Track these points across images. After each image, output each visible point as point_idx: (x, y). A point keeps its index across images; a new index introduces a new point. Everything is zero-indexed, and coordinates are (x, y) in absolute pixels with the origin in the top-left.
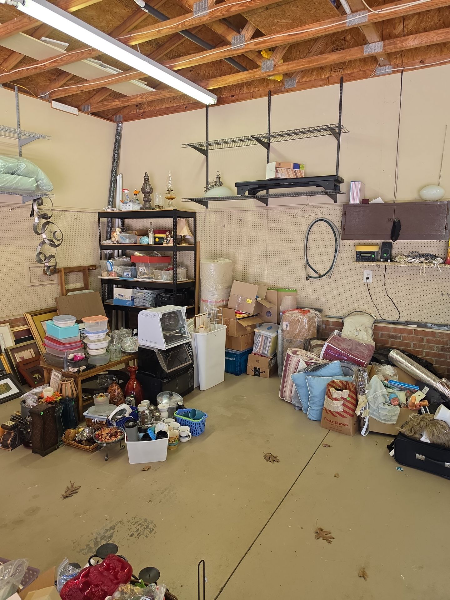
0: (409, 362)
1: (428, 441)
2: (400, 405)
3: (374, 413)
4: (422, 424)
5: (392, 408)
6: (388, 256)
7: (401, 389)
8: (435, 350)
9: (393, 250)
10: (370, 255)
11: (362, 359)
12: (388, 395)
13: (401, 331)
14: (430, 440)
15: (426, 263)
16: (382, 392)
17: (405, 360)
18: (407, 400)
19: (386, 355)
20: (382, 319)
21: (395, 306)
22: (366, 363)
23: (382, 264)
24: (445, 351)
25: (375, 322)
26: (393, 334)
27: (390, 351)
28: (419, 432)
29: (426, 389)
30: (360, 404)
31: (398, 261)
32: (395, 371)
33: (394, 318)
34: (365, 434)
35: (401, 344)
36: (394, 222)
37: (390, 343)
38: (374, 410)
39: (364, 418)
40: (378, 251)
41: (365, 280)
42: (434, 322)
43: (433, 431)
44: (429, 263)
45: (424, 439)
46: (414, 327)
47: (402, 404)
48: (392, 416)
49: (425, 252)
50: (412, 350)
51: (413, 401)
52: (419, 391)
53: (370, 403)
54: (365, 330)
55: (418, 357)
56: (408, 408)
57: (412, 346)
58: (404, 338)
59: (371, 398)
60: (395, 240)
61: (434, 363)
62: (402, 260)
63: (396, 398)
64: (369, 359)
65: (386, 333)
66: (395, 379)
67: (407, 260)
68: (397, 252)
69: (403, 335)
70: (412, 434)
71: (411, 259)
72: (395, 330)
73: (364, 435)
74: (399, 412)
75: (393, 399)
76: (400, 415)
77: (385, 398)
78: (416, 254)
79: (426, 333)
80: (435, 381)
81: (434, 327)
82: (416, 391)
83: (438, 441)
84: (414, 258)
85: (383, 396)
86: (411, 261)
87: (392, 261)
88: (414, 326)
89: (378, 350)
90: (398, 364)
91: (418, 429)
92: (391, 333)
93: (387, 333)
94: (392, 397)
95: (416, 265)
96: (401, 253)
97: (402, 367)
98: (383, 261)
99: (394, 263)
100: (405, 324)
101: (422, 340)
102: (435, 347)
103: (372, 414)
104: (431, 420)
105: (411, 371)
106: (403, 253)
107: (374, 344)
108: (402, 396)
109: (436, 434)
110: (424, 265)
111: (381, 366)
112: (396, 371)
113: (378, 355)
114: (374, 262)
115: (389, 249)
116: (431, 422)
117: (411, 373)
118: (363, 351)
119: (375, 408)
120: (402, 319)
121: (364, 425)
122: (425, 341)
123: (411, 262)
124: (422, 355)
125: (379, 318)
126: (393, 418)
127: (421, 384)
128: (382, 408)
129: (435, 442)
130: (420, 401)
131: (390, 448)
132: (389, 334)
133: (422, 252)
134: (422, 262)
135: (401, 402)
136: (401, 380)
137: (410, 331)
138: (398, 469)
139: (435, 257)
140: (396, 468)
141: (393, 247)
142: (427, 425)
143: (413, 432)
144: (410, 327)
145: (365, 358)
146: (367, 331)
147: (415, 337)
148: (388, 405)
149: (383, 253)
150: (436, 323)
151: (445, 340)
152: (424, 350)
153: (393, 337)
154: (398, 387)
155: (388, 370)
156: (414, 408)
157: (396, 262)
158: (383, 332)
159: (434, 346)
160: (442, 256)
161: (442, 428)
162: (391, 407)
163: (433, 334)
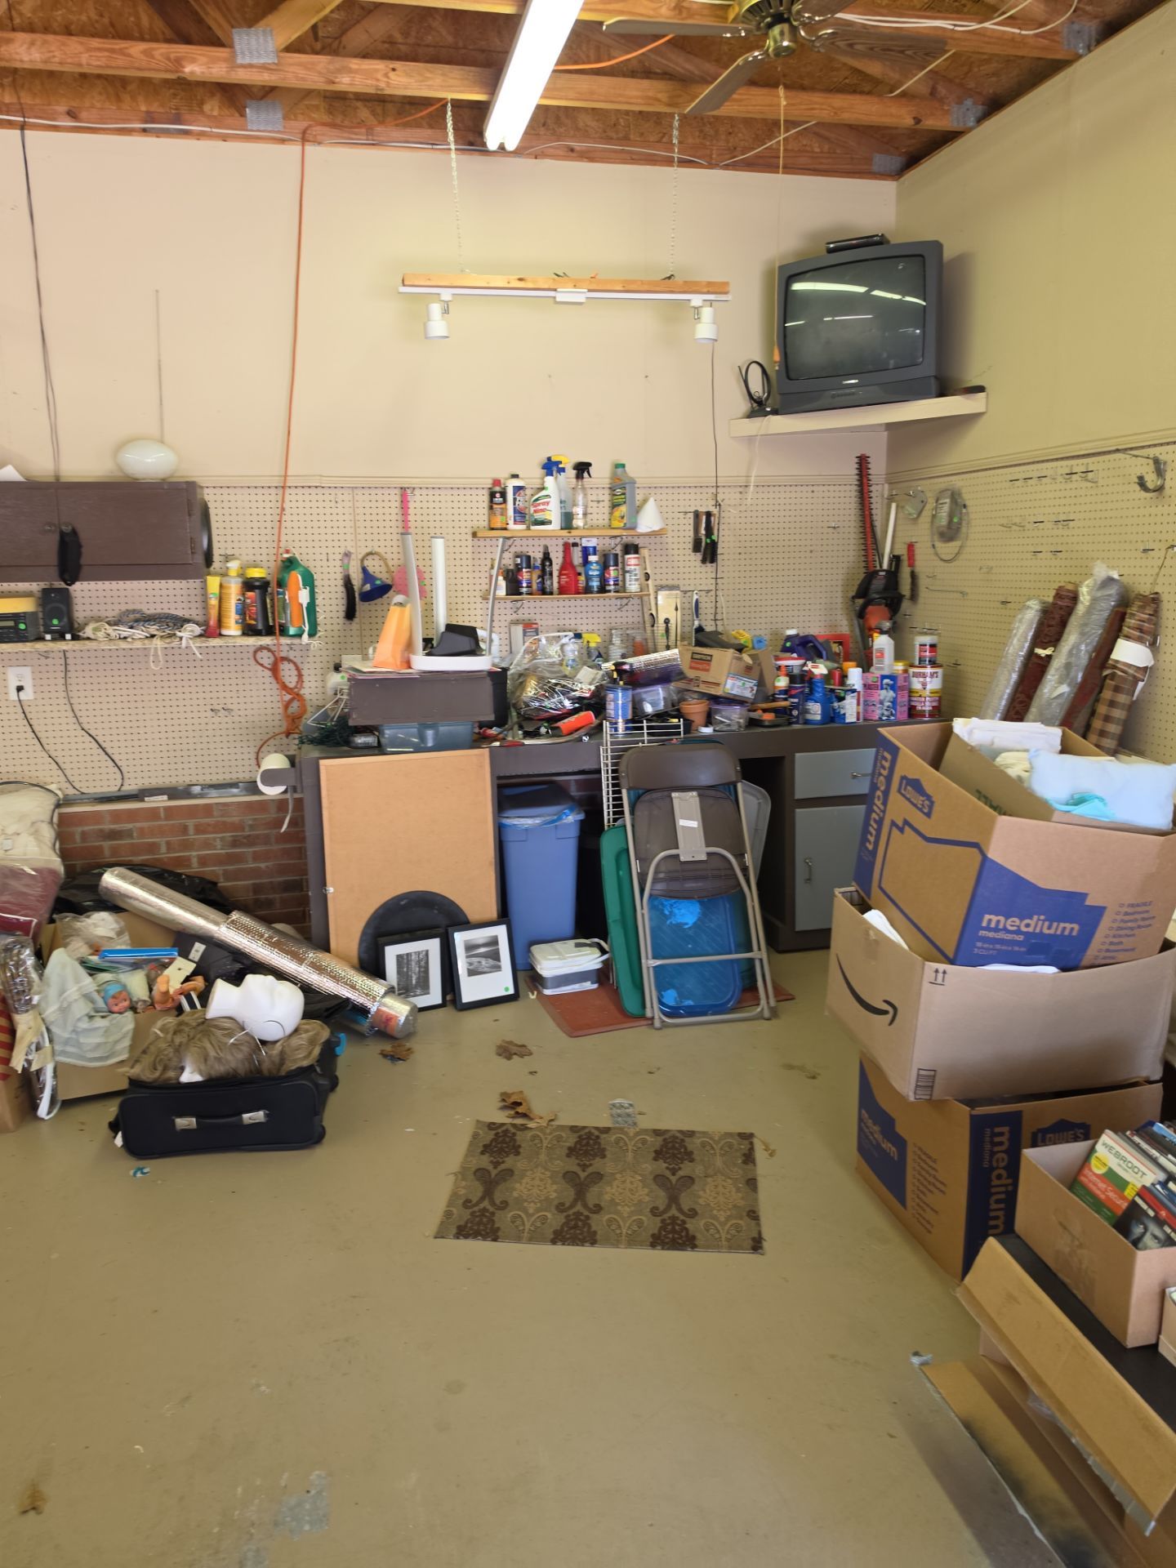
0: (151, 891)
1: (198, 1078)
2: (133, 1008)
3: (69, 1049)
4: (178, 1040)
5: (114, 1022)
6: (62, 624)
7: (136, 966)
8: (219, 847)
9: (76, 608)
10: (11, 623)
11: (23, 912)
12: (98, 992)
13: (132, 815)
14: (201, 1074)
15: (162, 637)
16: (80, 988)
17: (143, 887)
18: (151, 990)
19: (94, 887)
20: (77, 792)
21: (107, 754)
22: (35, 921)
23: (48, 645)
24: (241, 845)
25: (58, 806)
26: (112, 827)
27: (102, 874)
28: (174, 1063)
29: (198, 949)
30: (22, 1038)
31: (92, 636)
32: (117, 922)
33: (109, 784)
34: (49, 1113)
35: (136, 849)
36: (62, 535)
37: (107, 852)
38: (67, 1042)
39: (39, 1072)
40: (33, 614)
41: (13, 695)
42: (208, 782)
43: (205, 1049)
44: (171, 636)
45: (189, 1076)
46: (161, 801)
47: (140, 1004)
48: (116, 1042)
49: (159, 611)
50: (166, 860)
51: (163, 988)
52: (180, 958)
53: (54, 1029)
54: (32, 830)
55: (181, 874)
56: (155, 1008)
57: (164, 849)
58: (142, 831)
59: (54, 1012)
60: (73, 583)
61: (222, 880)
62: (101, 634)
63: (120, 992)
64: (45, 909)
65: (92, 827)
66: (123, 944)
67: (113, 634)
68: (88, 614)
69: (138, 825)
70: (157, 1074)
71: (124, 631)
72: (116, 816)
73: (47, 1118)
74: (131, 1026)
75: (114, 997)
76: (138, 1034)
77: (93, 1001)
78: (138, 616)
79: (192, 811)
80: (217, 923)
81: (207, 794)
82: (172, 961)
83: (220, 1069)
84: (131, 627)
85: (87, 997)
86: (124, 634)
87: (75, 638)
88: (160, 798)
89: (74, 878)
90: (128, 903)
91: (171, 1055)
92: (108, 826)
93: (96, 827)
94: (112, 992)
95: (138, 645)
96: (100, 614)
97: (135, 908)
98: (53, 640)
99: (82, 642)
100: (138, 796)
101: (185, 830)
102: (218, 840)
103: (64, 1053)
104: (199, 1025)
105: (160, 914)
106: (103, 614)
107: (57, 864)
108: (136, 984)
109: (212, 1053)
110: (157, 642)
111: (82, 918)
112: (123, 923)
113: (74, 891)
114: (28, 644)
115: (62, 606)
116: (200, 1028)
117: (159, 918)
118: (25, 890)
119: (66, 1035)
120: (131, 786)
121: (42, 1090)
122: (191, 830)
123: (125, 638)
124: (189, 866)
125: (71, 791)
126: (119, 1047)
127: (183, 939)
128: (85, 1030)
129: (214, 1074)
130: (182, 983)
131: (114, 1127)
132: (101, 831)
133: (150, 609)
134: (153, 636)
135: (135, 999)
136: (138, 942)
137: (153, 813)
138: (135, 1174)
139: (180, 622)
140: (132, 1172)
141: (75, 601)
142: (191, 1039)
143: (160, 1068)
144: (152, 802)
145: (30, 909)
146: (36, 834)
147: (166, 825)
148: (103, 1017)
149: (49, 616)
150: (211, 783)
151: (236, 819)
152: (194, 853)
153: (113, 835)
154: (126, 964)
155: (101, 924)
156: (169, 1005)
157: (88, 639)
158: (86, 828)
159: (215, 839)
160: (200, 619)
161: (224, 1035)
162: (111, 1021)
163: (208, 809)
